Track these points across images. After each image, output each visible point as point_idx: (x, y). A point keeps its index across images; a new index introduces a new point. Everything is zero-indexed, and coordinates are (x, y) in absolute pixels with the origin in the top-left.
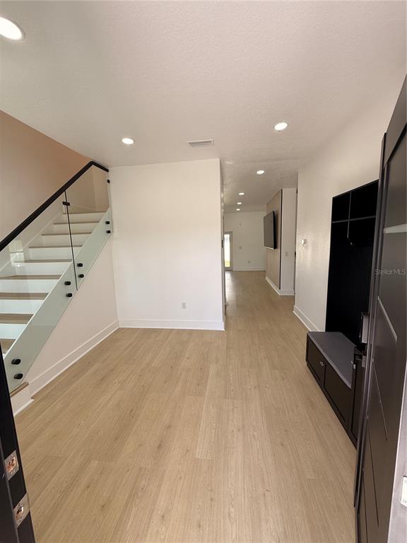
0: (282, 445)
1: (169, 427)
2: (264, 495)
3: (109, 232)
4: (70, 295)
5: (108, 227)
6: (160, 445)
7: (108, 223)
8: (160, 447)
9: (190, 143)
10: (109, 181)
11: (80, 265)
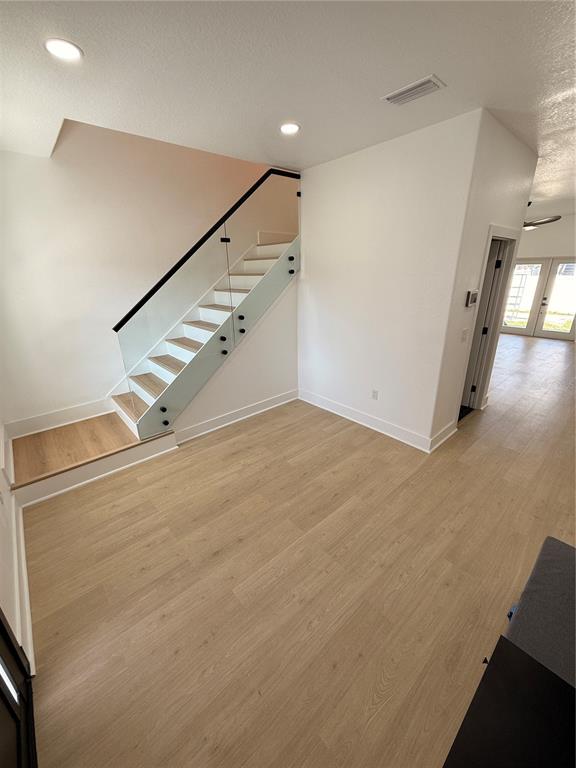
0: (334, 666)
1: (240, 540)
2: (252, 693)
3: (292, 272)
4: (225, 352)
5: (292, 266)
6: (218, 552)
7: (291, 259)
8: (216, 554)
9: (388, 99)
10: (299, 194)
11: (241, 318)
